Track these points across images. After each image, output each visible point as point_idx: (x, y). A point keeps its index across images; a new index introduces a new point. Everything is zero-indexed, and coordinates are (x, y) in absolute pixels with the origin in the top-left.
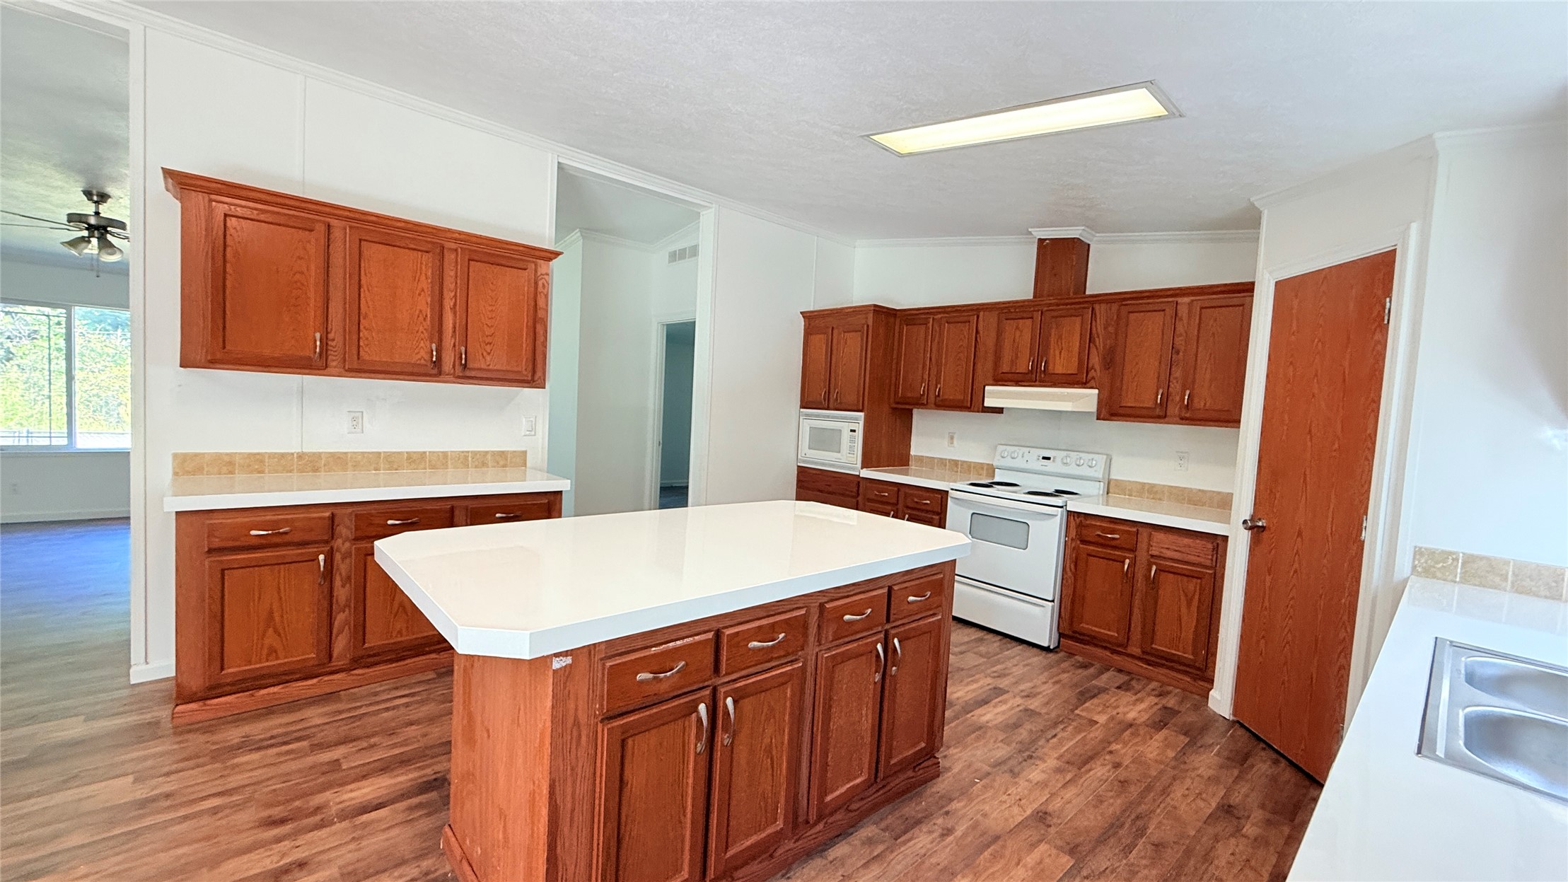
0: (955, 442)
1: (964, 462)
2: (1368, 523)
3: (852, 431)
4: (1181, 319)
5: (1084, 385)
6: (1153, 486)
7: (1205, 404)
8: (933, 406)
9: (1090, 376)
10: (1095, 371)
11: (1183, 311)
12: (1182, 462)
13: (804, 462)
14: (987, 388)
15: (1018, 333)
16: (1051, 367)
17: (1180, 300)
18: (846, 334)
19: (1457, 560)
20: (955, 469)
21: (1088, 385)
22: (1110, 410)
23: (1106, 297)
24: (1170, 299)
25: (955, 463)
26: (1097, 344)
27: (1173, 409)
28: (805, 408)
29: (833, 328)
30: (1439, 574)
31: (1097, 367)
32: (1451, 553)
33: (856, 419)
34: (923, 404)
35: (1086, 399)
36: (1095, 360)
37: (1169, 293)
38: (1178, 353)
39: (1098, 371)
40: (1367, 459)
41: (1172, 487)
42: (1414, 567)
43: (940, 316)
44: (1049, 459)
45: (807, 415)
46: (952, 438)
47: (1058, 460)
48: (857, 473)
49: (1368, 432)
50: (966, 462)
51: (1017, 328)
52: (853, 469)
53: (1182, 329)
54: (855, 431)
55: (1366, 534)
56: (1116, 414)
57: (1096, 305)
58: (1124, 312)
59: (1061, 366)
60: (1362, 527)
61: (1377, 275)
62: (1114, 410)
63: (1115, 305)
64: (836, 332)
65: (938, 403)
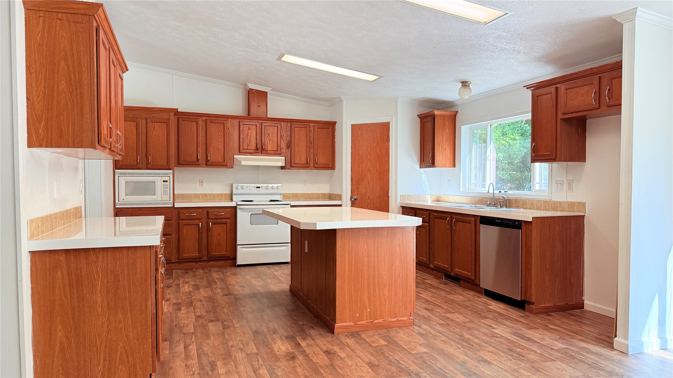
0: (204, 184)
1: (211, 194)
2: (390, 191)
3: (164, 181)
4: (311, 131)
5: (280, 155)
6: (296, 194)
7: (321, 162)
8: (205, 165)
9: (281, 151)
10: (284, 149)
11: (312, 129)
12: (305, 184)
13: (121, 204)
14: (235, 156)
15: (250, 132)
16: (266, 147)
17: (311, 124)
18: (153, 124)
19: (406, 196)
20: (206, 198)
21: (281, 155)
22: (289, 165)
23: (286, 120)
24: (307, 124)
25: (206, 195)
26: (284, 138)
27: (312, 164)
28: (118, 169)
29: (141, 119)
30: (404, 201)
31: (284, 148)
32: (405, 195)
33: (167, 174)
34: (200, 165)
35: (280, 161)
36: (283, 145)
37: (308, 121)
38: (311, 144)
39: (284, 150)
40: (387, 175)
41: (303, 193)
42: (400, 200)
43: (205, 118)
44: (259, 187)
45: (121, 173)
46: (202, 182)
47: (264, 188)
48: (172, 206)
49: (387, 168)
50: (212, 194)
51: (249, 129)
52: (168, 204)
53: (312, 135)
54: (167, 181)
55: (390, 194)
56: (293, 167)
57: (282, 123)
58: (293, 126)
59: (270, 147)
60: (388, 193)
61: (385, 128)
62: (293, 165)
63: (289, 124)
64: (144, 121)
65: (208, 164)
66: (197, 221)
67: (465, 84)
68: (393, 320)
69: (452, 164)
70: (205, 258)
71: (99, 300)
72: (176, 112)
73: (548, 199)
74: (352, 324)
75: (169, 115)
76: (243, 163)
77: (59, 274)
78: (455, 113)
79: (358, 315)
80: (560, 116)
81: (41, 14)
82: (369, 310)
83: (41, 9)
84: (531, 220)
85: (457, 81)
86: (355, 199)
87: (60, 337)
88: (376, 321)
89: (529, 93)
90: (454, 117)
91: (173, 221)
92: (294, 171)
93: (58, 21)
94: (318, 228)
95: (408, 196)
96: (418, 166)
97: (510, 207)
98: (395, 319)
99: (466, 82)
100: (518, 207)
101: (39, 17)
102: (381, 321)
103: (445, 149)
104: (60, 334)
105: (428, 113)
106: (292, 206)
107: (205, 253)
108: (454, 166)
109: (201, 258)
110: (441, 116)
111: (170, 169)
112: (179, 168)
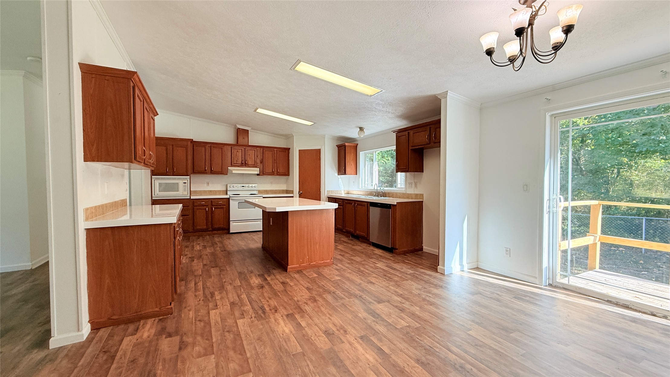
0: (210, 184)
3: (184, 183)
5: (256, 167)
6: (266, 190)
7: (281, 171)
8: (210, 173)
9: (257, 165)
11: (275, 152)
12: (272, 184)
13: (156, 197)
14: (229, 168)
15: (238, 153)
16: (248, 163)
17: (275, 149)
18: (177, 148)
20: (211, 193)
22: (262, 173)
23: (260, 147)
25: (211, 191)
26: (258, 157)
27: (275, 173)
28: (154, 175)
29: (169, 145)
30: (329, 194)
31: (259, 163)
33: (186, 178)
34: (207, 173)
35: (256, 171)
36: (258, 161)
37: (273, 148)
38: (275, 161)
39: (259, 164)
40: (319, 179)
41: (270, 190)
42: (327, 193)
43: (210, 145)
44: (244, 186)
45: (156, 178)
46: (208, 183)
47: (247, 187)
48: (189, 198)
49: (319, 175)
50: (215, 190)
51: (237, 151)
52: (187, 197)
53: (275, 156)
54: (186, 183)
55: (321, 190)
56: (265, 174)
57: (258, 148)
58: (264, 150)
59: (250, 162)
60: (320, 189)
61: (318, 152)
62: (264, 173)
63: (262, 149)
64: (171, 147)
65: (212, 172)
66: (205, 207)
67: (361, 129)
68: (322, 262)
69: (355, 173)
70: (211, 229)
71: (135, 258)
72: (192, 141)
73: (404, 192)
74: (298, 266)
75: (188, 143)
76: (234, 172)
77: (107, 243)
78: (356, 145)
79: (301, 260)
80: (410, 148)
81: (94, 76)
82: (307, 257)
83: (93, 73)
84: (396, 204)
85: (357, 127)
86: (301, 193)
87: (108, 283)
88: (312, 263)
89: (395, 134)
90: (356, 147)
91: (190, 207)
92: (265, 177)
93: (106, 81)
94: (277, 211)
95: (331, 191)
96: (336, 174)
97: (386, 197)
98: (323, 262)
99: (362, 128)
100: (389, 197)
101: (92, 78)
102: (314, 263)
103: (352, 165)
104: (107, 281)
105: (342, 144)
106: (263, 198)
107: (210, 226)
108: (357, 174)
109: (208, 229)
110: (349, 146)
111: (188, 176)
112: (194, 175)
